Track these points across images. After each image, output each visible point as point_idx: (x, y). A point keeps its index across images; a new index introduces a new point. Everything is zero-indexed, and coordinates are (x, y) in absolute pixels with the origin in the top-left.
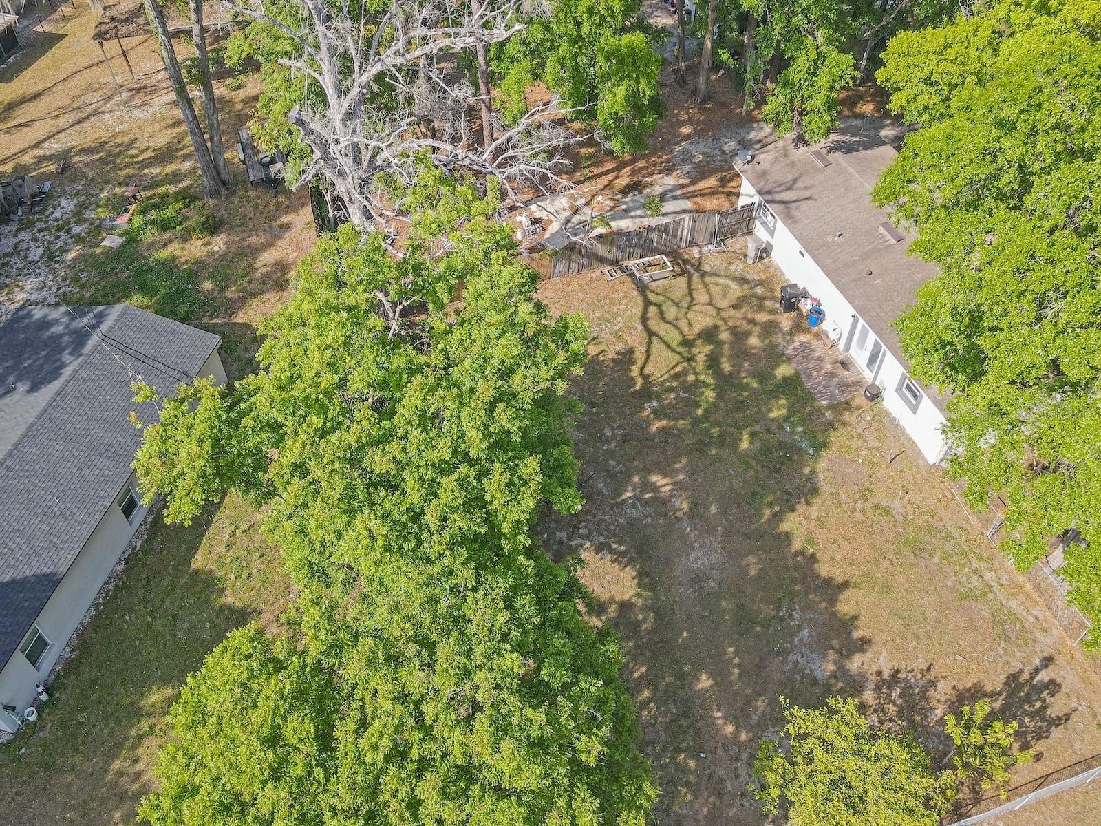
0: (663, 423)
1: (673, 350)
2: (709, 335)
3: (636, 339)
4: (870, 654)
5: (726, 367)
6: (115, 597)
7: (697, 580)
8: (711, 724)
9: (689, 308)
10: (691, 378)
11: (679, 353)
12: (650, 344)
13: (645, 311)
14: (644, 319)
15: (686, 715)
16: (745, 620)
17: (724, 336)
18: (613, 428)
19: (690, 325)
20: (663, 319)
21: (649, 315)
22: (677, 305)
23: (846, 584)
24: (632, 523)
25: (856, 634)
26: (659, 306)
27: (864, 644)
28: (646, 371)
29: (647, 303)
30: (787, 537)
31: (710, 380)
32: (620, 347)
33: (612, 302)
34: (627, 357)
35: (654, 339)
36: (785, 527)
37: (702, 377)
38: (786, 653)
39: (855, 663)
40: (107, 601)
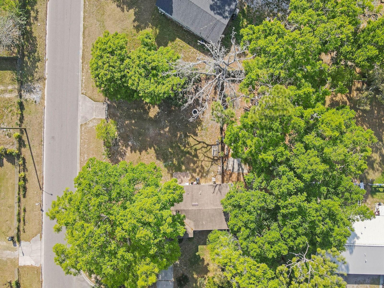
0: (179, 135)
1: (194, 145)
2: (196, 156)
3: (199, 139)
4: (129, 153)
5: (188, 155)
6: (176, 24)
7: (148, 129)
8: (127, 121)
9: (204, 155)
10: (187, 146)
11: (193, 146)
12: (197, 141)
13: (206, 144)
14: (204, 143)
15: (130, 118)
16: (140, 134)
17: (195, 159)
18: (180, 126)
19: (200, 153)
20: (203, 147)
21: (204, 144)
22: (206, 152)
23: (141, 154)
24: (161, 122)
25: (133, 152)
26: (206, 148)
27: (131, 151)
28: (191, 137)
29: (208, 145)
30: (151, 148)
31: (185, 150)
32: (198, 134)
33: (210, 139)
34: (196, 135)
35: (198, 143)
36: (152, 148)
37: (186, 149)
38: (134, 139)
39: (129, 149)
40: (176, 23)
